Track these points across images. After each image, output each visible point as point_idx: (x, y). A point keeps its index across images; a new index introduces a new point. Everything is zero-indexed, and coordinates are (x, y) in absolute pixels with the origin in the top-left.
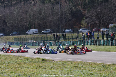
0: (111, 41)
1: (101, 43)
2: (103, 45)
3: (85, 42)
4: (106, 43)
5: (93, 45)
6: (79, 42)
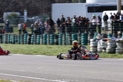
0: (28, 37)
1: (9, 39)
2: (14, 43)
4: (20, 39)
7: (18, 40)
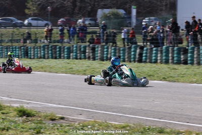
0: (138, 51)
3: (60, 51)
4: (124, 53)
5: (85, 58)
6: (44, 50)
7: (121, 55)
